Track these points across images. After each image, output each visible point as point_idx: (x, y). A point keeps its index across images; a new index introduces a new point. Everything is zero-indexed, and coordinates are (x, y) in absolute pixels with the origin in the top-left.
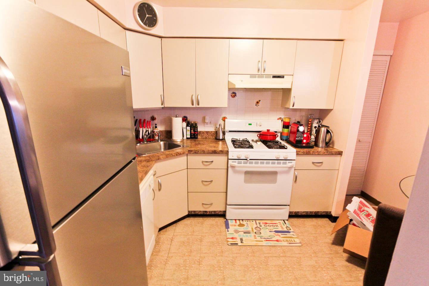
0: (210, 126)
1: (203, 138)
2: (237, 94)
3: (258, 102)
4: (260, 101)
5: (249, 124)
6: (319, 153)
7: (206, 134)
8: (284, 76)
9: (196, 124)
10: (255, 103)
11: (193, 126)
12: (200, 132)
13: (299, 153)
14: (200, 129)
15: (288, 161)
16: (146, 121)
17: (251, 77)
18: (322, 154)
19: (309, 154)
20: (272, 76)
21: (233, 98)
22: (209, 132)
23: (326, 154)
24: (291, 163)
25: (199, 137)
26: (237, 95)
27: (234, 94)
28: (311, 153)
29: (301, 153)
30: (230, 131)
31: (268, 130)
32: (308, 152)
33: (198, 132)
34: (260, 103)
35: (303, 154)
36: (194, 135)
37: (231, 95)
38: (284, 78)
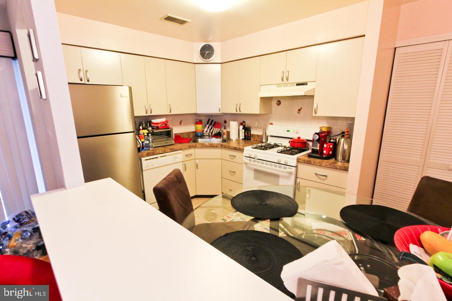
0: (260, 130)
1: (255, 141)
2: (281, 101)
3: (300, 110)
4: (301, 108)
5: (288, 131)
6: (321, 165)
7: (256, 138)
8: (307, 83)
9: (250, 128)
10: (297, 110)
11: (247, 130)
12: (253, 135)
13: (300, 161)
14: (253, 132)
15: (288, 167)
16: (219, 123)
17: (277, 87)
18: (324, 166)
19: (310, 163)
20: (296, 85)
21: (278, 106)
22: (259, 135)
23: (328, 166)
24: (291, 169)
25: (252, 139)
26: (281, 103)
27: (279, 103)
28: (312, 162)
29: (301, 161)
30: (271, 136)
31: (299, 138)
32: (308, 161)
33: (251, 135)
34: (302, 111)
35: (303, 162)
36: (248, 138)
37: (277, 104)
38: (307, 85)
